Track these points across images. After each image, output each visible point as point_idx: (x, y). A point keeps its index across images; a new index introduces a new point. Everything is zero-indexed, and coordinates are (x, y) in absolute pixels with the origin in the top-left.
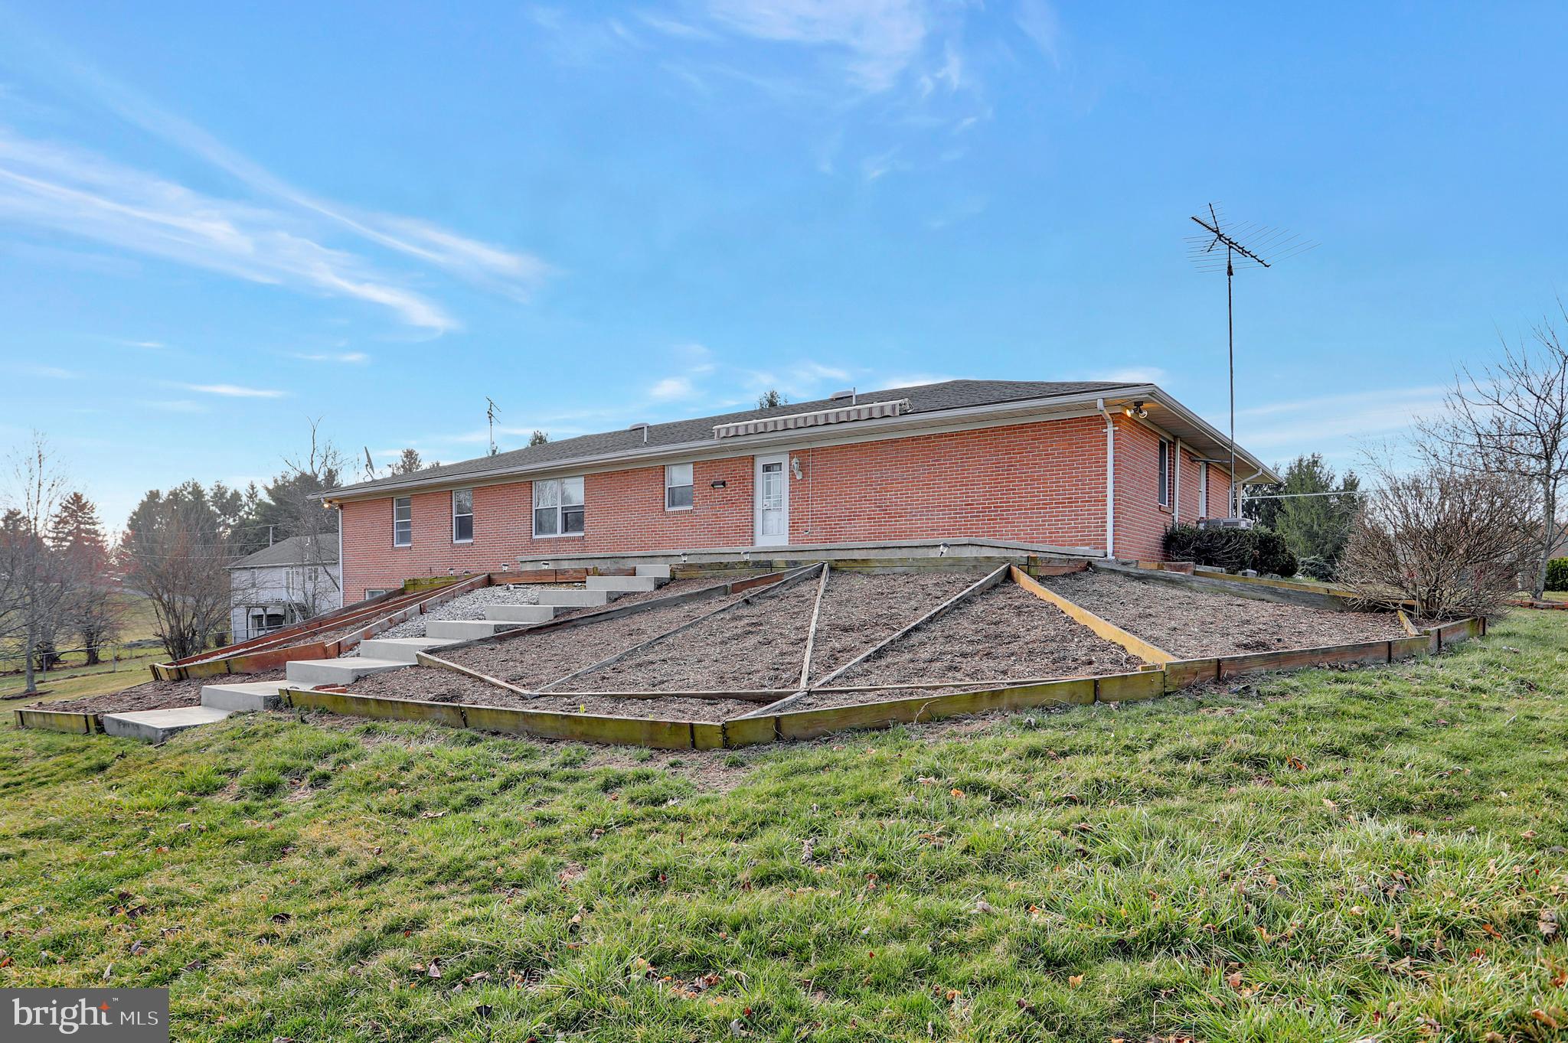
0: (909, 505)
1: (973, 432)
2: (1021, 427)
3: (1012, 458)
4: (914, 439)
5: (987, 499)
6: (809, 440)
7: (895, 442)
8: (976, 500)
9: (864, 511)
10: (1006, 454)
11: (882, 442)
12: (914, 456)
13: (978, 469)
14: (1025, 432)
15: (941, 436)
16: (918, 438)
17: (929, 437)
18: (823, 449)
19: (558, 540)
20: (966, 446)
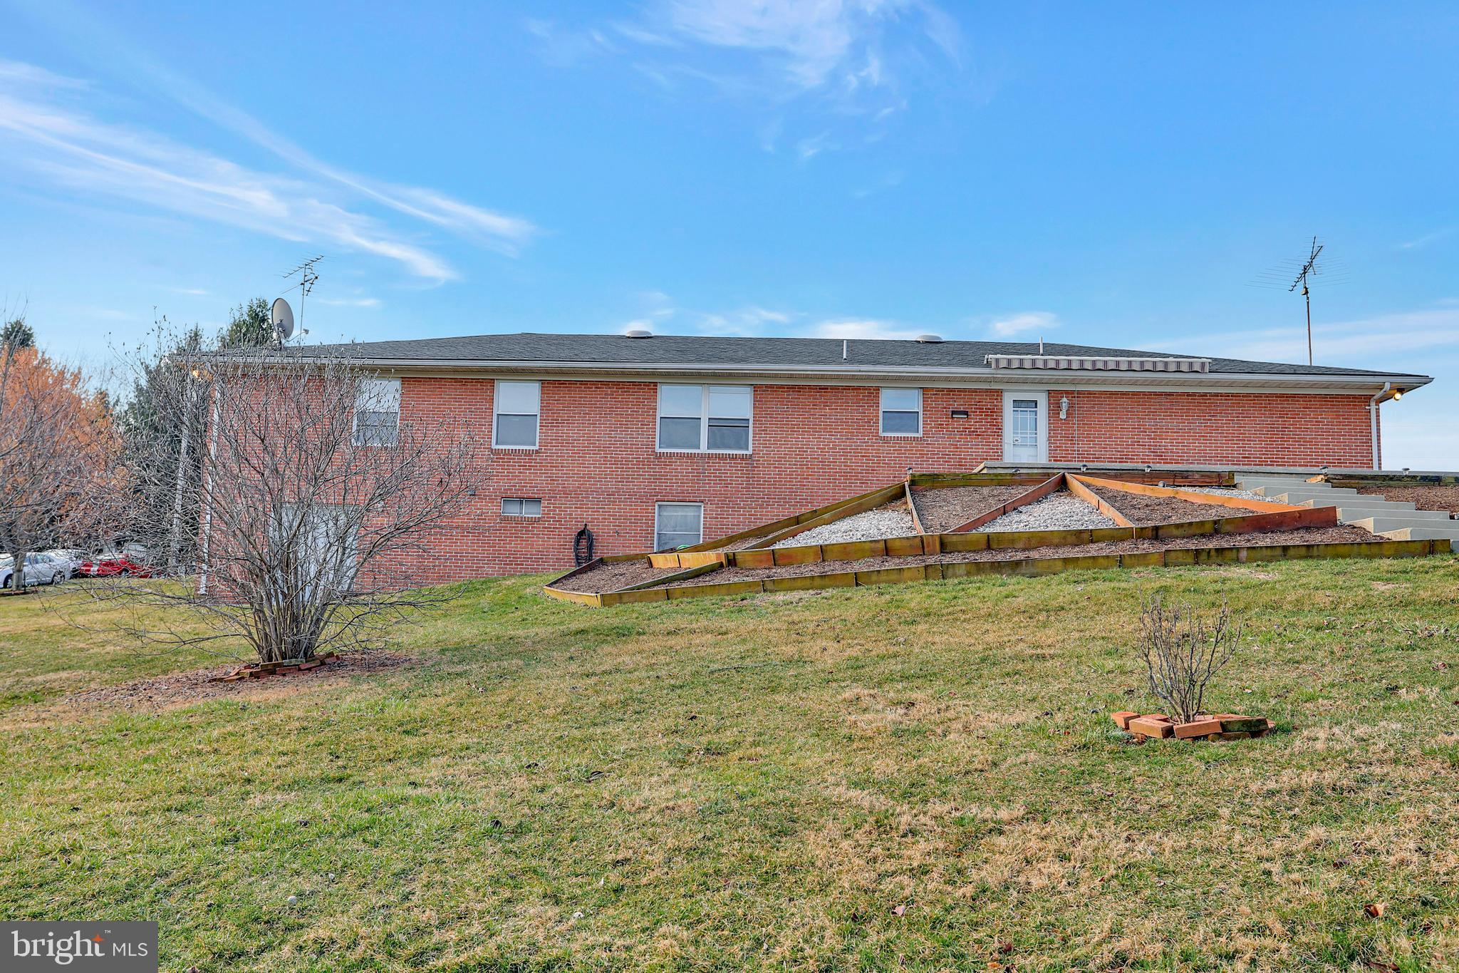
0: (1186, 453)
1: (1248, 395)
2: (1294, 396)
3: (1285, 421)
4: (1188, 395)
5: (1264, 454)
6: (1073, 382)
7: (1169, 395)
8: (1252, 454)
9: (1137, 455)
10: (1280, 417)
11: (1156, 394)
12: (1189, 409)
13: (1253, 427)
14: (1298, 401)
15: (1216, 395)
16: (1194, 394)
17: (1205, 395)
18: (1090, 393)
19: (702, 456)
20: (1242, 407)
